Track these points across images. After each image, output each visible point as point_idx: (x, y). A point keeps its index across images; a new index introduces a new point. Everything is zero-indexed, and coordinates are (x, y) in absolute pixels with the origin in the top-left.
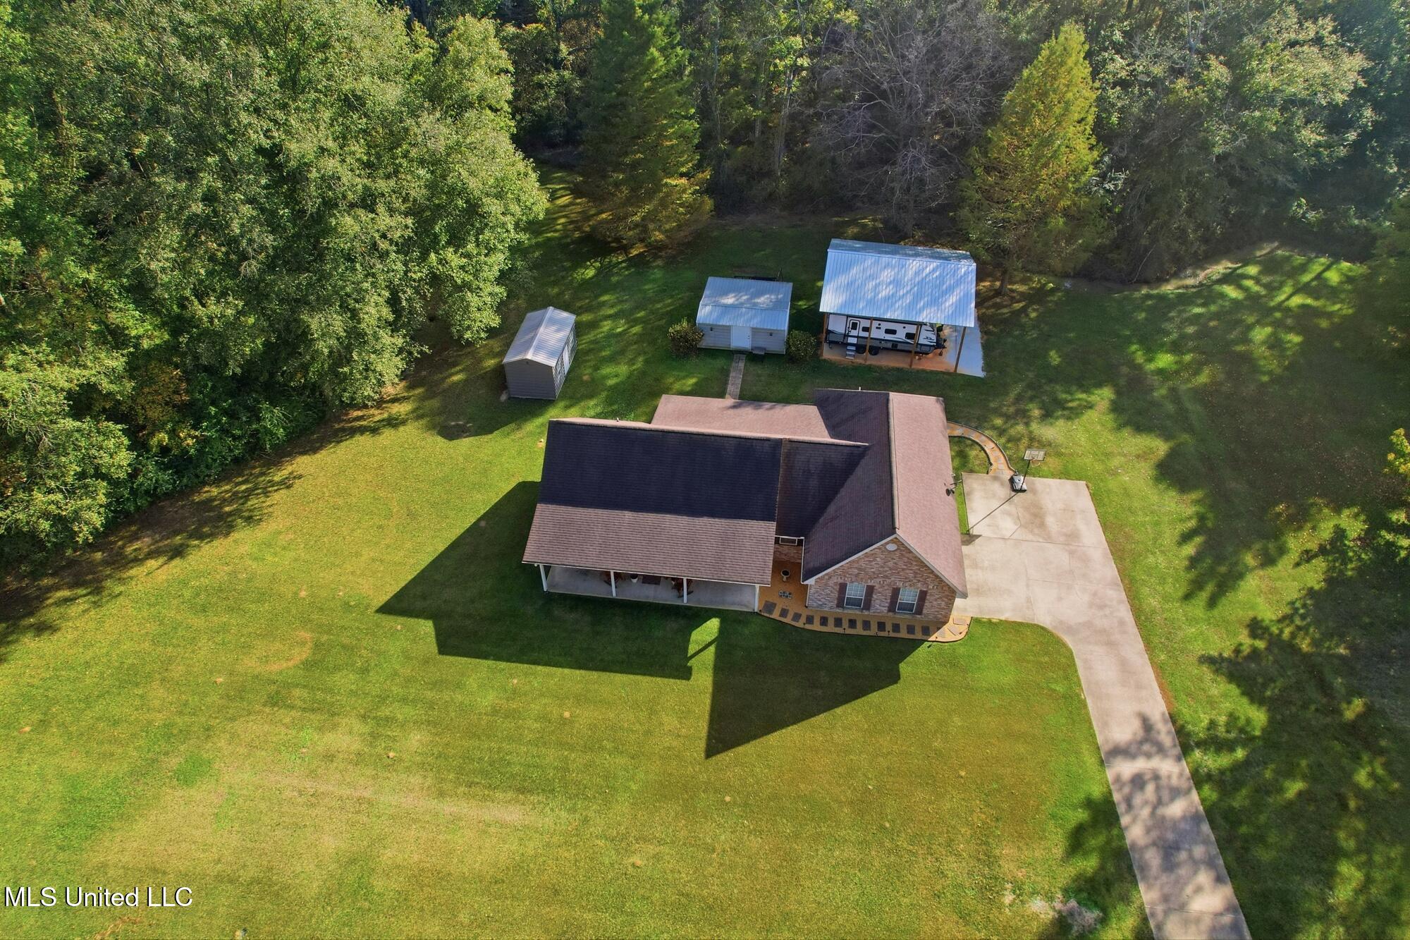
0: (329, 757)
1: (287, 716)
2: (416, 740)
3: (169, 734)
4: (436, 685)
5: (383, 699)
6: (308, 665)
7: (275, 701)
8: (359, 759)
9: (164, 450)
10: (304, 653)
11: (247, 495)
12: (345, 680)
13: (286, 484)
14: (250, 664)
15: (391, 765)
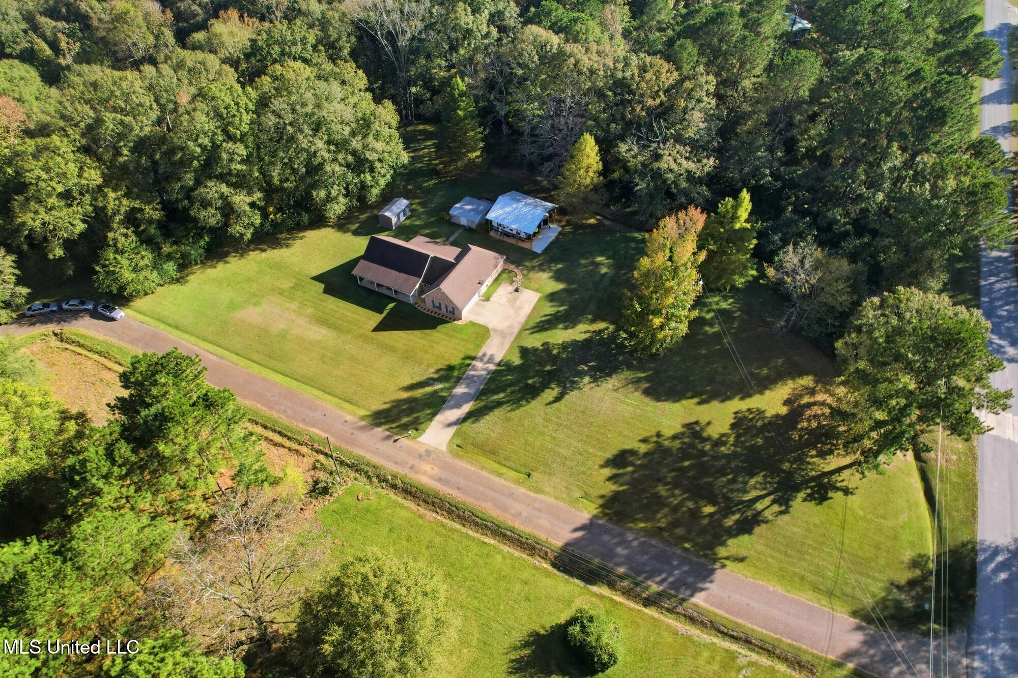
0: (288, 309)
1: (282, 298)
2: (310, 310)
3: (254, 295)
4: (320, 300)
5: (306, 300)
6: (292, 288)
7: (280, 294)
8: (295, 311)
9: (272, 221)
10: (292, 285)
11: (289, 239)
12: (299, 293)
13: (301, 238)
14: (278, 284)
15: (302, 314)
